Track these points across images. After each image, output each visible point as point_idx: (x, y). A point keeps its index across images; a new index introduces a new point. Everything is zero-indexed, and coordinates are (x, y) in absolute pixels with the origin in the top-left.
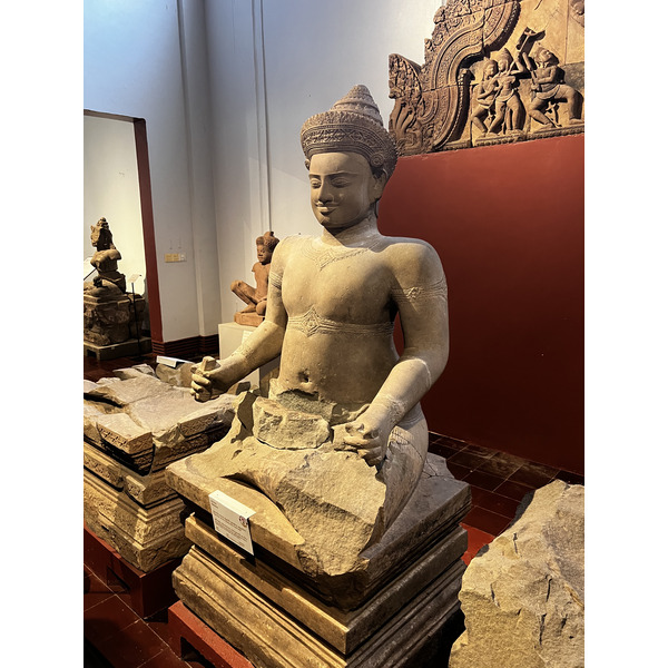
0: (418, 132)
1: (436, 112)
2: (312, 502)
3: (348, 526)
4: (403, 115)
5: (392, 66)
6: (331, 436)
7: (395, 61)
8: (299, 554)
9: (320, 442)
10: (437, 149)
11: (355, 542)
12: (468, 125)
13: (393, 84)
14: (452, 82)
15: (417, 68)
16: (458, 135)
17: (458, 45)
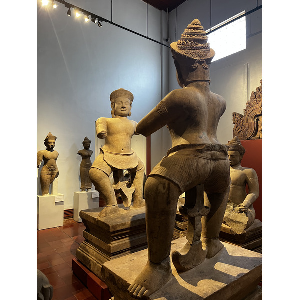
0: (243, 134)
1: (248, 129)
2: (233, 221)
3: (241, 225)
4: (237, 129)
5: (234, 116)
6: (234, 210)
7: (235, 114)
8: (231, 231)
9: (232, 211)
10: (249, 139)
11: (243, 228)
12: (258, 133)
13: (234, 120)
14: (253, 121)
15: (242, 116)
16: (255, 135)
17: (254, 112)
